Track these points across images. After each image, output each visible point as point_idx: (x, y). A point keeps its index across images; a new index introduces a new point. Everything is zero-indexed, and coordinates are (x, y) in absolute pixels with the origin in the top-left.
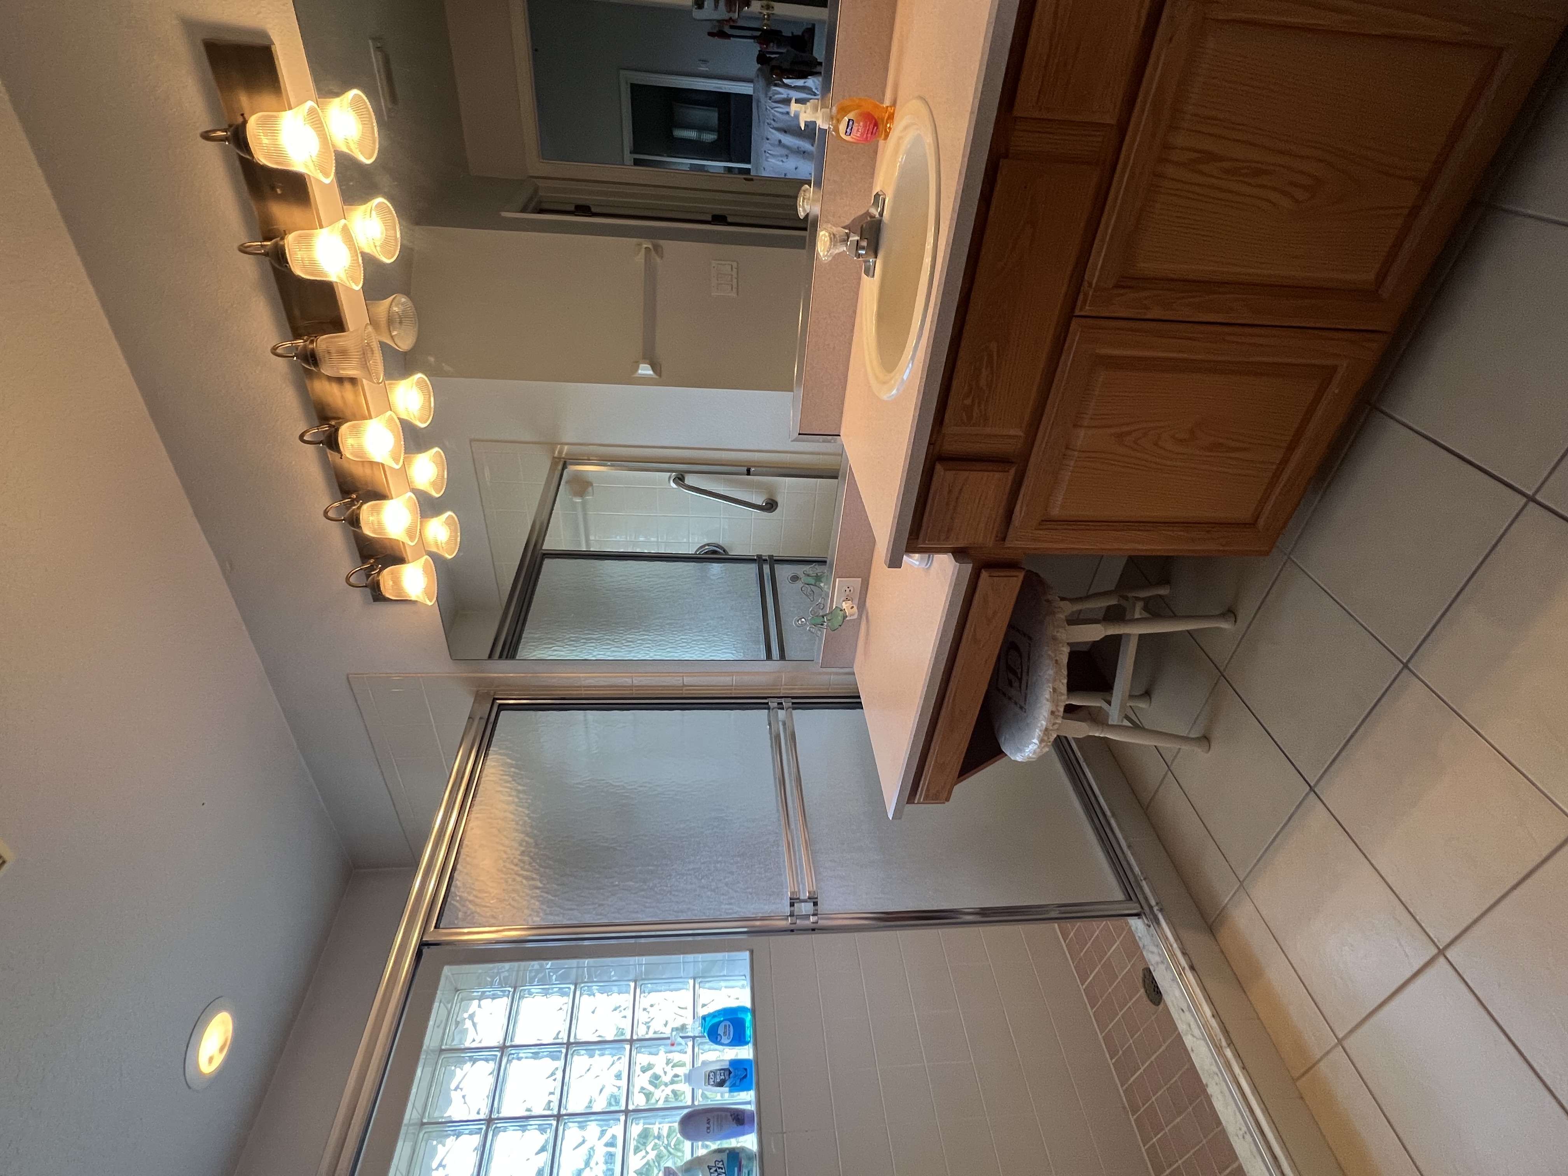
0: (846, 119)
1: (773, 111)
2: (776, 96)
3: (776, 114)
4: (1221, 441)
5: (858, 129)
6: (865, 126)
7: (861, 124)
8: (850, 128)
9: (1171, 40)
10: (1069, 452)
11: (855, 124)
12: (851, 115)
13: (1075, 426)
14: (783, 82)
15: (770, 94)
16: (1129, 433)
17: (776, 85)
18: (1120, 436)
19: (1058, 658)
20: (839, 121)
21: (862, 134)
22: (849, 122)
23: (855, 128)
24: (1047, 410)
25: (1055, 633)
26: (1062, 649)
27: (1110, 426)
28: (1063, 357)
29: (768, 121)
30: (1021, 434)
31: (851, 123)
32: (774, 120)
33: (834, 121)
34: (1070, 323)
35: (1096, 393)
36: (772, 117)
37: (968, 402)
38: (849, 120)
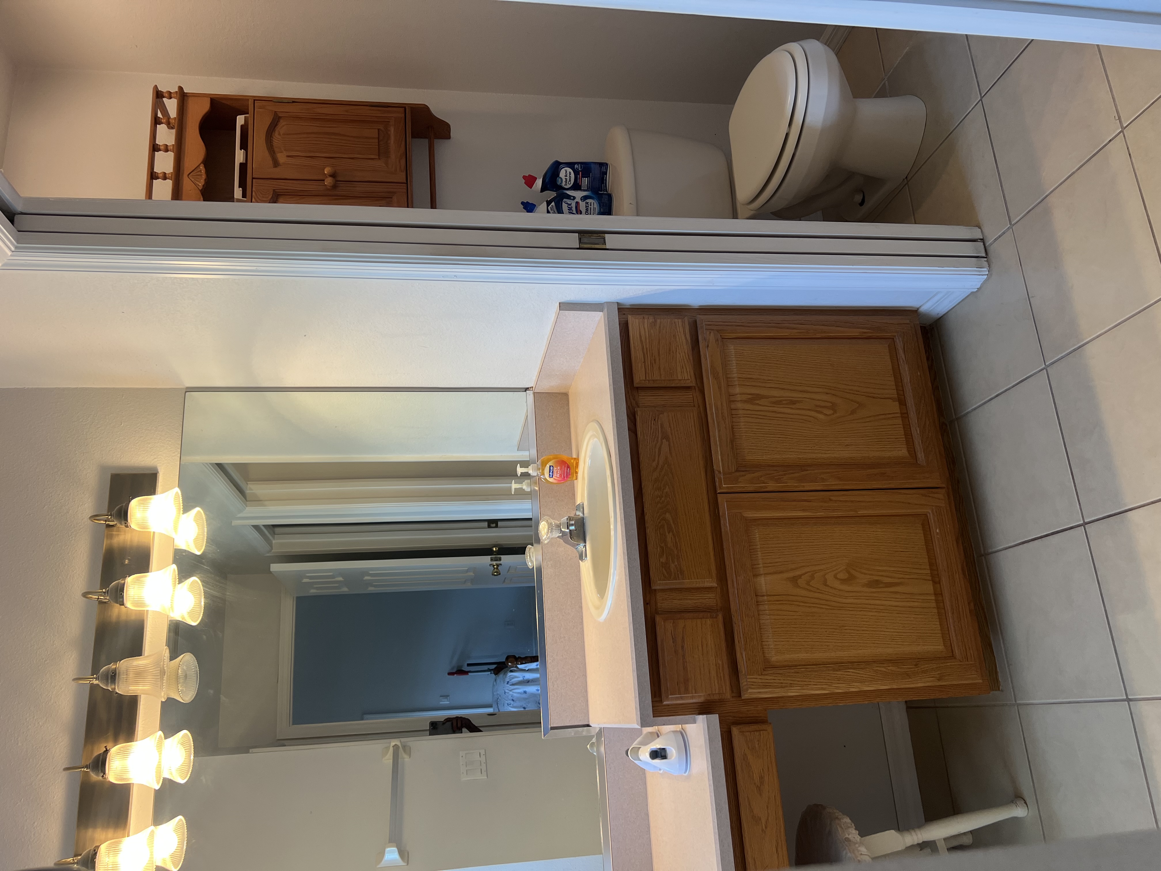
0: (548, 466)
1: (511, 693)
2: (513, 680)
3: (515, 695)
4: (876, 578)
5: (557, 470)
6: (561, 469)
7: (559, 468)
8: (551, 471)
9: (708, 346)
10: (760, 599)
11: (555, 468)
12: (550, 463)
13: (756, 576)
14: (518, 668)
15: (507, 680)
16: (800, 576)
17: (511, 671)
18: (794, 580)
19: (859, 859)
20: (543, 470)
21: (561, 475)
22: (550, 468)
23: (555, 471)
24: (727, 563)
25: (847, 836)
26: (859, 848)
27: (781, 572)
28: (722, 522)
29: (507, 702)
30: (715, 585)
31: (552, 468)
32: (513, 700)
33: (540, 471)
34: (717, 498)
35: (759, 547)
36: (510, 697)
37: (663, 560)
38: (550, 466)
